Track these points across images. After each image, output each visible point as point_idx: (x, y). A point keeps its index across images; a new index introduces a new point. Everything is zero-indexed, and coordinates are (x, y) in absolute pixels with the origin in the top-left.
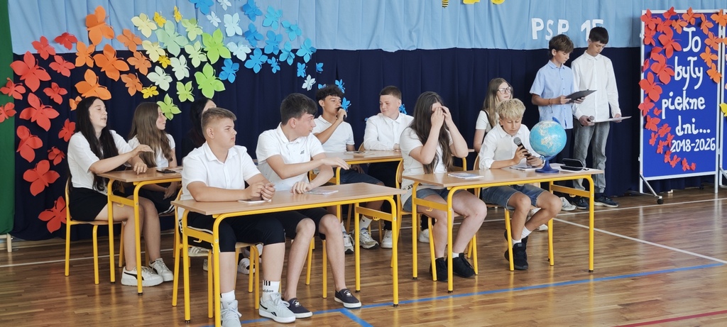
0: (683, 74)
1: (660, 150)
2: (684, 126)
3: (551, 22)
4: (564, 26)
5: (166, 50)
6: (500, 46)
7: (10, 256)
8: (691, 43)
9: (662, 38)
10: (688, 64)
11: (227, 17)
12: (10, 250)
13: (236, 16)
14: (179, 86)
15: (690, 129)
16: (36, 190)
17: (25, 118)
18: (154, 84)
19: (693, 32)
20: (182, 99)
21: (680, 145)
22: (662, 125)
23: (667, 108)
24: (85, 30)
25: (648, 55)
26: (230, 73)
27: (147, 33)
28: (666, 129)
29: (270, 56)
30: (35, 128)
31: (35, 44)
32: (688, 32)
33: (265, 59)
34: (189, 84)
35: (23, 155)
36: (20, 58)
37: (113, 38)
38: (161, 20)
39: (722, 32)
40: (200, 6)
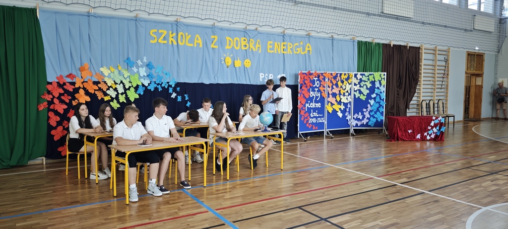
0: (313, 95)
2: (313, 113)
3: (267, 75)
4: (271, 76)
5: (114, 81)
6: (248, 83)
7: (44, 166)
8: (316, 84)
9: (306, 82)
10: (315, 91)
11: (140, 69)
12: (44, 163)
13: (144, 68)
14: (120, 96)
15: (316, 114)
16: (56, 138)
17: (52, 108)
18: (109, 95)
19: (317, 80)
20: (121, 101)
21: (312, 120)
23: (308, 107)
24: (79, 73)
25: (301, 88)
26: (141, 91)
27: (106, 74)
28: (307, 114)
29: (158, 84)
30: (56, 113)
31: (57, 78)
32: (315, 80)
33: (156, 85)
34: (124, 95)
35: (51, 124)
36: (51, 83)
37: (92, 76)
38: (113, 69)
39: (327, 80)
40: (129, 64)
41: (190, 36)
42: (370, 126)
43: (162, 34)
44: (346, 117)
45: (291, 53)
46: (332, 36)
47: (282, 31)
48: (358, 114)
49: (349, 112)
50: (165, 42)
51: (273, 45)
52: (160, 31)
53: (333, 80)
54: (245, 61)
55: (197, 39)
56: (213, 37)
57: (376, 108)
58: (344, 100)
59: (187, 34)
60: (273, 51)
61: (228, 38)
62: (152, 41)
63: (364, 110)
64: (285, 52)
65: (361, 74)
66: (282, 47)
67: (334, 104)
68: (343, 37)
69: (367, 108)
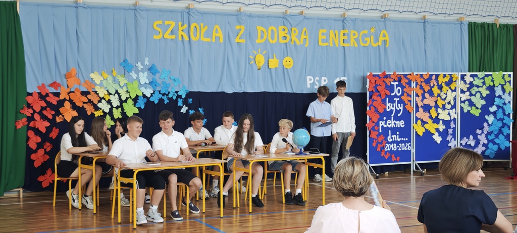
0: (391, 107)
1: (379, 149)
2: (392, 136)
3: (317, 78)
4: (325, 81)
5: (108, 91)
6: (289, 91)
7: (21, 199)
8: (396, 91)
9: (379, 88)
10: (395, 101)
11: (141, 74)
12: (21, 196)
13: (146, 73)
14: (114, 110)
15: (396, 138)
16: (37, 164)
17: (32, 126)
18: (101, 109)
19: (396, 85)
21: (391, 147)
22: (380, 135)
23: (382, 126)
24: (65, 80)
25: (371, 97)
26: (142, 104)
27: (98, 82)
28: (381, 138)
29: (163, 95)
30: (37, 132)
31: (39, 87)
32: (394, 85)
33: (161, 96)
34: (120, 109)
35: (30, 146)
36: (31, 94)
37: (80, 84)
38: (105, 75)
39: (413, 85)
40: (127, 67)
41: (206, 28)
42: (488, 157)
43: (169, 26)
44: (448, 142)
45: (356, 45)
46: (424, 17)
47: (342, 13)
48: (468, 138)
49: (454, 135)
50: (173, 37)
51: (328, 35)
52: (167, 23)
53: (423, 84)
54: (285, 60)
55: (217, 31)
56: (238, 27)
57: (497, 128)
58: (443, 115)
59: (202, 25)
60: (327, 44)
61: (260, 28)
62: (155, 37)
63: (479, 132)
64: (346, 45)
65: (471, 76)
66: (342, 38)
67: (427, 123)
68: (443, 18)
69: (482, 128)
